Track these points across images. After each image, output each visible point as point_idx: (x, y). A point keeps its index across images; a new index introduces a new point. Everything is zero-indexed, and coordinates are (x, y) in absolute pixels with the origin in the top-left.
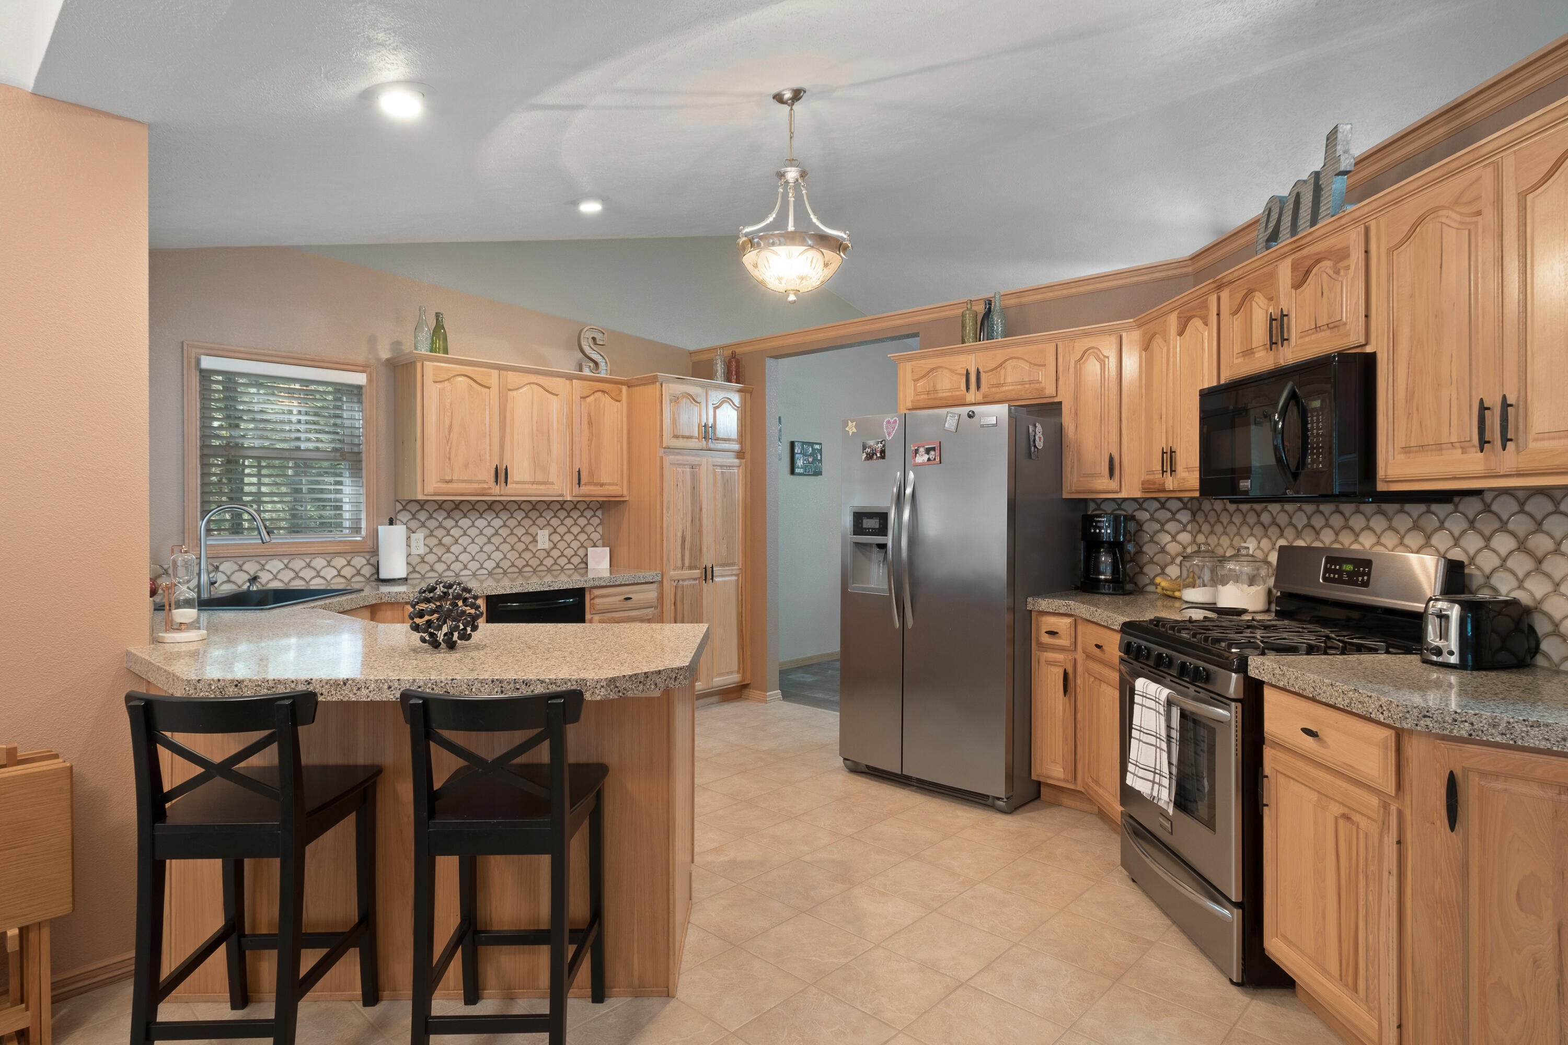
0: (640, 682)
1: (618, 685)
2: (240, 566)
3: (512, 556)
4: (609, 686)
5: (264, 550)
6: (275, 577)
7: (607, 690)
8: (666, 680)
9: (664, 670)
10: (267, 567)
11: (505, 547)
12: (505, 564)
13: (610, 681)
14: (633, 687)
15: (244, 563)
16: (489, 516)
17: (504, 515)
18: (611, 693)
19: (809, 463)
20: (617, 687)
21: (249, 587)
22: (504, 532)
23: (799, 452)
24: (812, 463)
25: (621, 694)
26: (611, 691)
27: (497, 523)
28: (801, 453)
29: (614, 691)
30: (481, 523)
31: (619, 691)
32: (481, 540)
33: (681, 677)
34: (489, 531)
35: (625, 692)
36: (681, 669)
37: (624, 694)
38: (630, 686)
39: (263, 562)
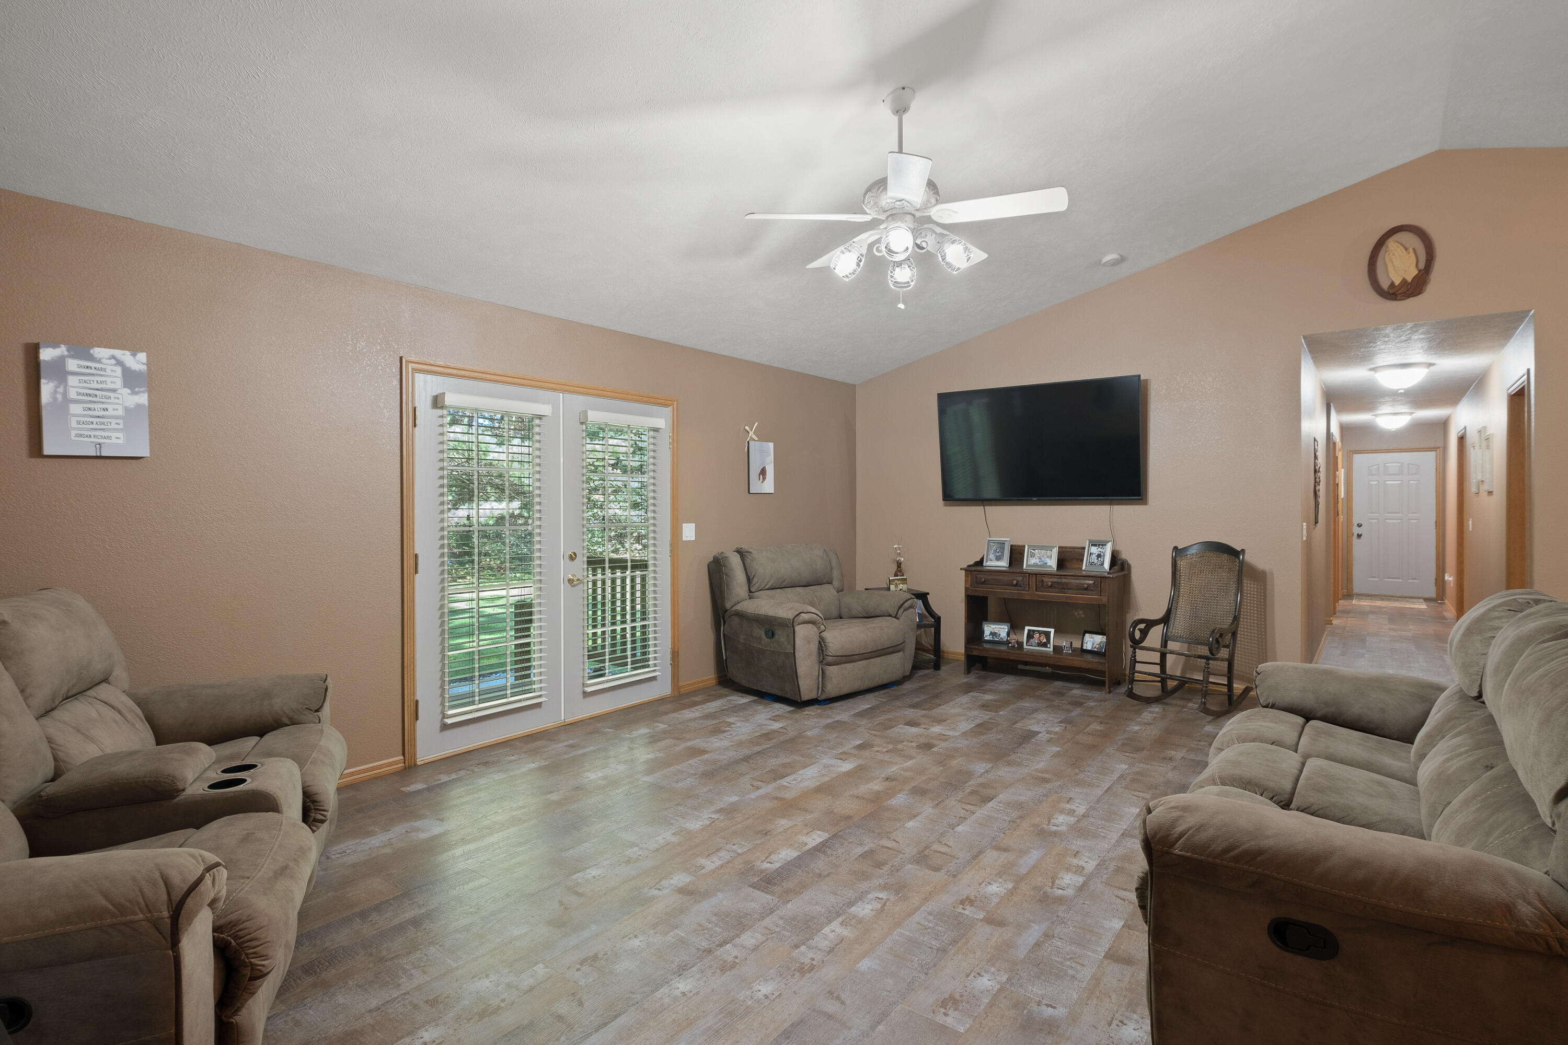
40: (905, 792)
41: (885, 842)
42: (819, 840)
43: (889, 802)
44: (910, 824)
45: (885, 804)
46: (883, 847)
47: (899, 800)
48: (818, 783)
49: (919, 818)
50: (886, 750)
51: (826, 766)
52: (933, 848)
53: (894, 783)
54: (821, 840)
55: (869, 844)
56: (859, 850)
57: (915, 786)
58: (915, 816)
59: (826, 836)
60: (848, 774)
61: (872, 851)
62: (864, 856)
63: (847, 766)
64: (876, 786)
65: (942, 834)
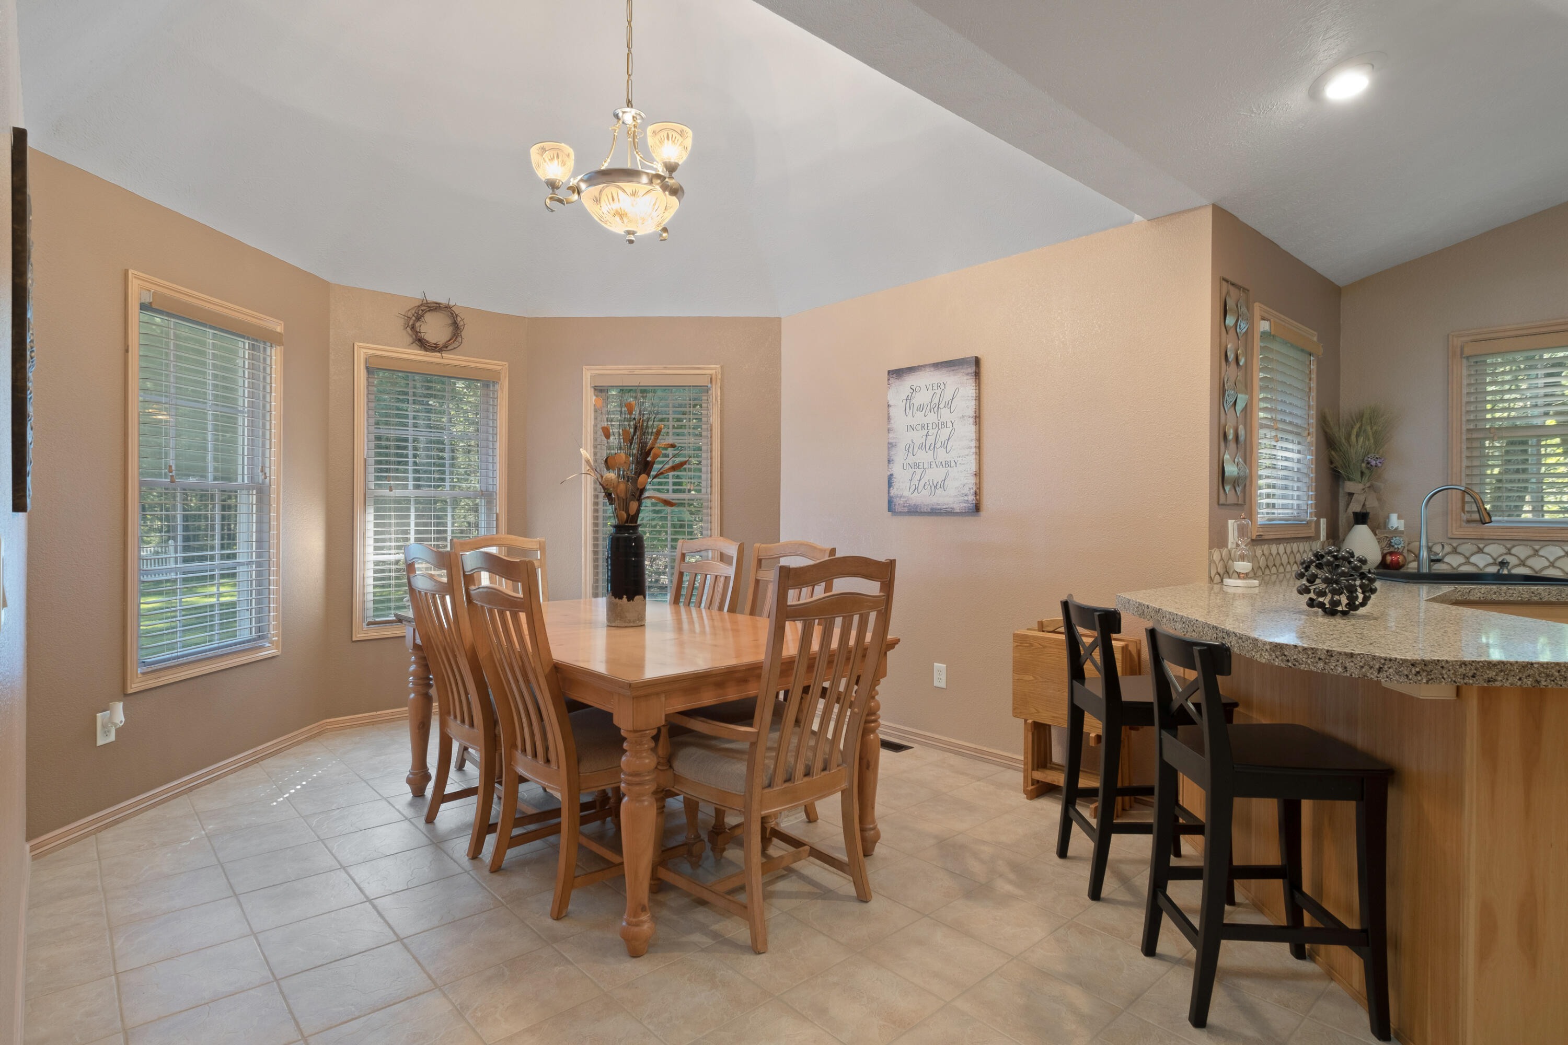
0: (1320, 659)
1: (1286, 653)
2: (1509, 550)
4: (1274, 651)
5: (1537, 535)
6: (1552, 565)
7: (1271, 655)
8: (1362, 667)
9: (1359, 654)
10: (1541, 553)
13: (1276, 646)
14: (1309, 662)
15: (1514, 546)
18: (1277, 660)
20: (1285, 655)
21: (1499, 570)
25: (1290, 664)
26: (1277, 657)
29: (1280, 658)
31: (1288, 661)
33: (1391, 670)
35: (1297, 664)
36: (1390, 660)
37: (1295, 665)
38: (1304, 659)
39: (1537, 547)
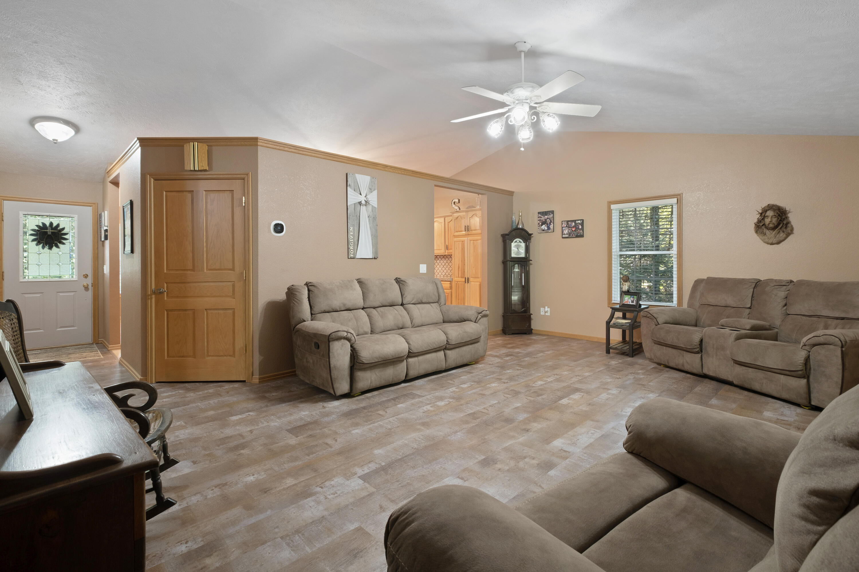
3: (449, 271)
11: (447, 269)
12: (447, 274)
16: (443, 259)
17: (447, 259)
19: (572, 231)
22: (447, 264)
23: (565, 226)
24: (575, 231)
27: (445, 261)
28: (566, 227)
30: (442, 261)
32: (442, 266)
34: (443, 264)
40: (517, 421)
41: (532, 399)
42: (563, 401)
43: (528, 415)
44: (519, 405)
45: (530, 415)
46: (533, 397)
47: (522, 417)
48: (575, 430)
49: (514, 407)
50: (526, 460)
51: (574, 444)
52: (511, 396)
53: (524, 427)
54: (562, 401)
55: (539, 398)
56: (543, 397)
57: (510, 424)
58: (516, 408)
59: (560, 402)
60: (555, 436)
61: (538, 396)
62: (541, 395)
63: (558, 443)
64: (536, 426)
65: (505, 400)
